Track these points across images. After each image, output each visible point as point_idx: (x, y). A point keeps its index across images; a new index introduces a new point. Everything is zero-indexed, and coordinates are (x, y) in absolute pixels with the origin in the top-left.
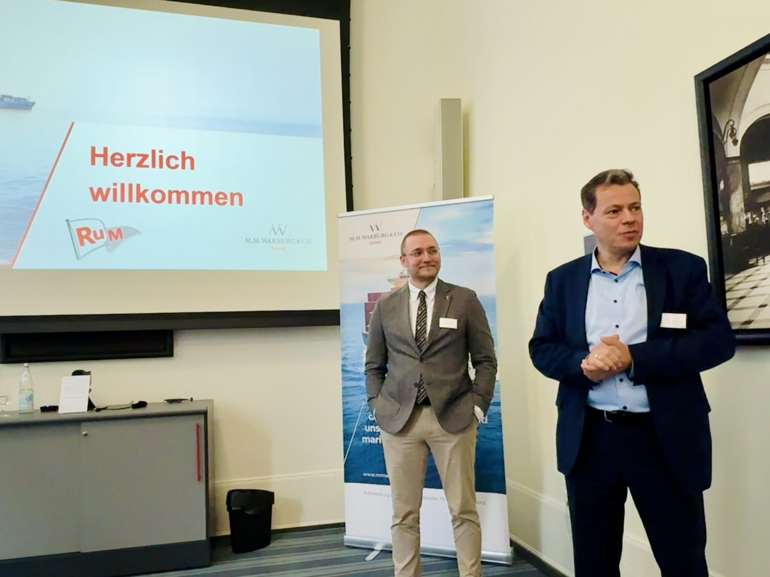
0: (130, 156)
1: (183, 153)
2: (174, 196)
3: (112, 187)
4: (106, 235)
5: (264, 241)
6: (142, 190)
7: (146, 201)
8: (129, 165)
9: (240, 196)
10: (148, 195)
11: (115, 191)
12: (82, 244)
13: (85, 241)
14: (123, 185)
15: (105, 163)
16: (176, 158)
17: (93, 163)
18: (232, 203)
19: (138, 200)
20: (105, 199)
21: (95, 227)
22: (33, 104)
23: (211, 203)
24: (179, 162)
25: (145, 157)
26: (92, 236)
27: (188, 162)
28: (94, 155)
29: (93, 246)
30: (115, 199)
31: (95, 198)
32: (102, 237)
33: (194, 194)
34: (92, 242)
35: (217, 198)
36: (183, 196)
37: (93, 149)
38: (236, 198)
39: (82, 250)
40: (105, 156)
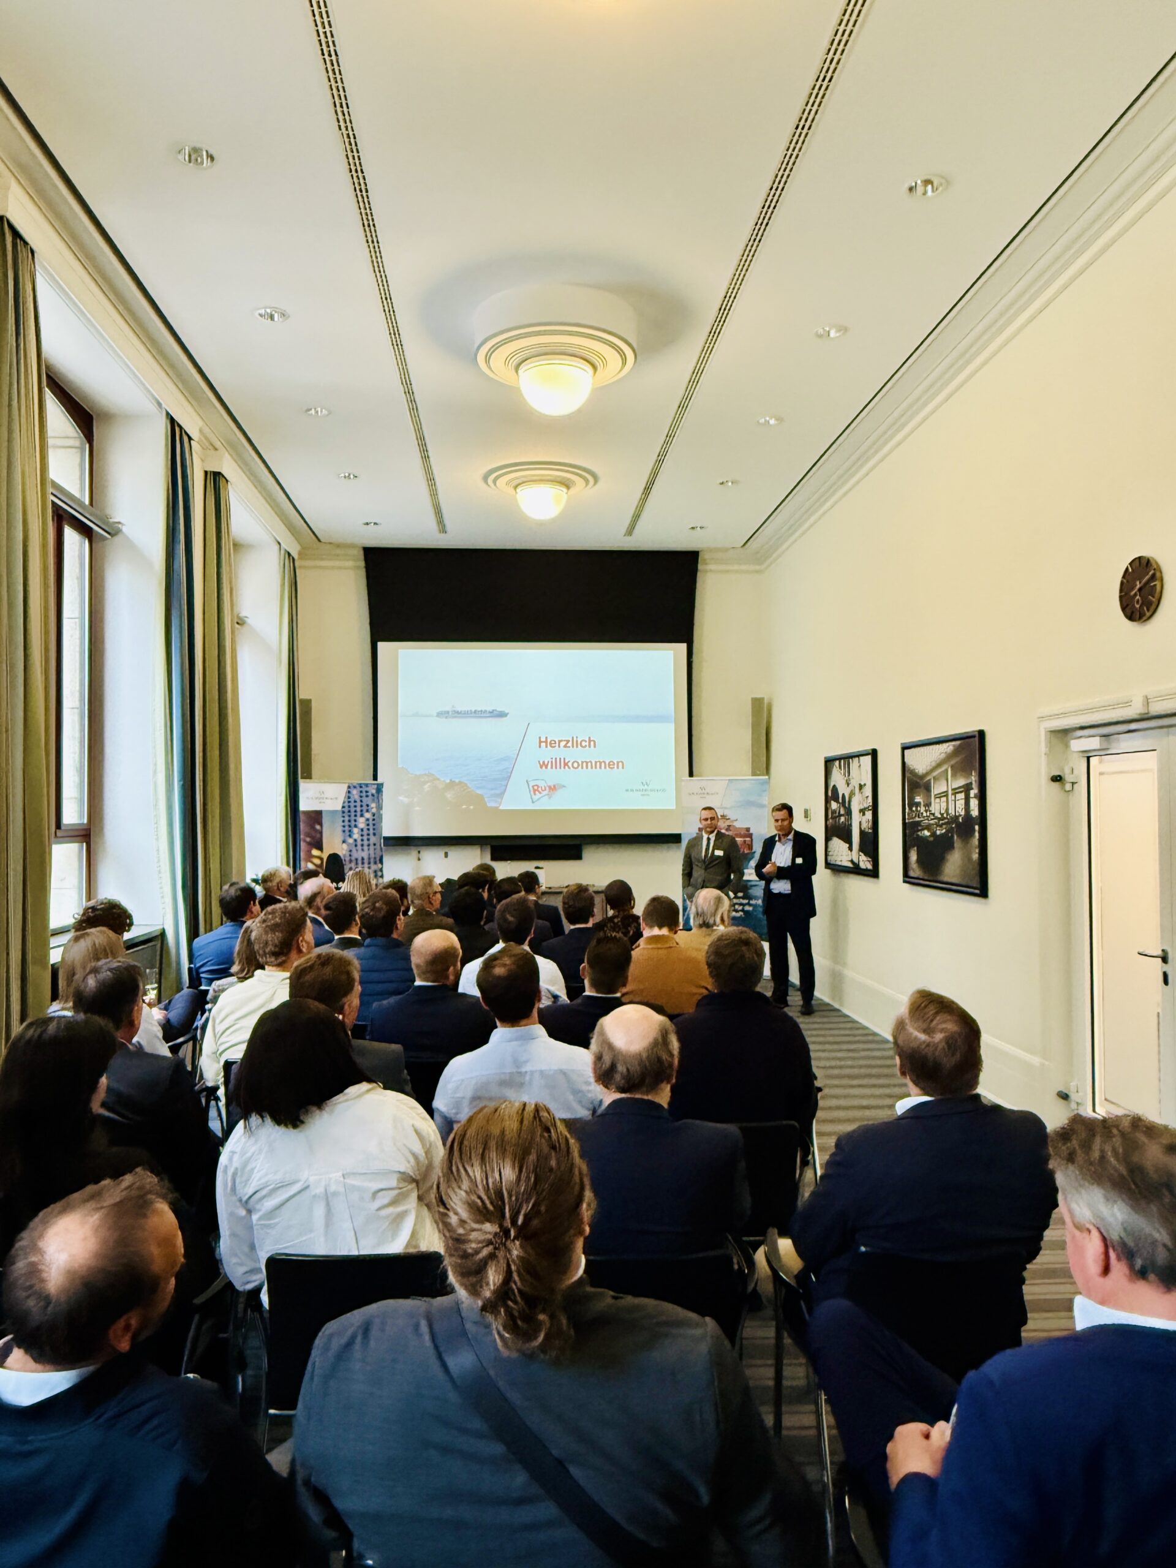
0: (560, 742)
1: (590, 738)
2: (585, 764)
3: (550, 760)
4: (547, 788)
5: (637, 790)
6: (566, 761)
7: (569, 768)
8: (559, 747)
9: (622, 762)
10: (570, 764)
11: (552, 762)
12: (535, 794)
13: (537, 792)
14: (556, 759)
15: (546, 747)
16: (586, 741)
17: (540, 747)
18: (618, 767)
19: (564, 768)
20: (546, 768)
21: (542, 784)
22: (508, 713)
23: (605, 768)
24: (587, 744)
25: (568, 741)
26: (540, 789)
27: (592, 743)
28: (540, 742)
29: (542, 795)
30: (552, 768)
31: (541, 767)
32: (545, 790)
33: (596, 762)
34: (540, 793)
35: (609, 765)
36: (589, 764)
37: (540, 738)
38: (620, 764)
39: (535, 798)
40: (546, 742)
